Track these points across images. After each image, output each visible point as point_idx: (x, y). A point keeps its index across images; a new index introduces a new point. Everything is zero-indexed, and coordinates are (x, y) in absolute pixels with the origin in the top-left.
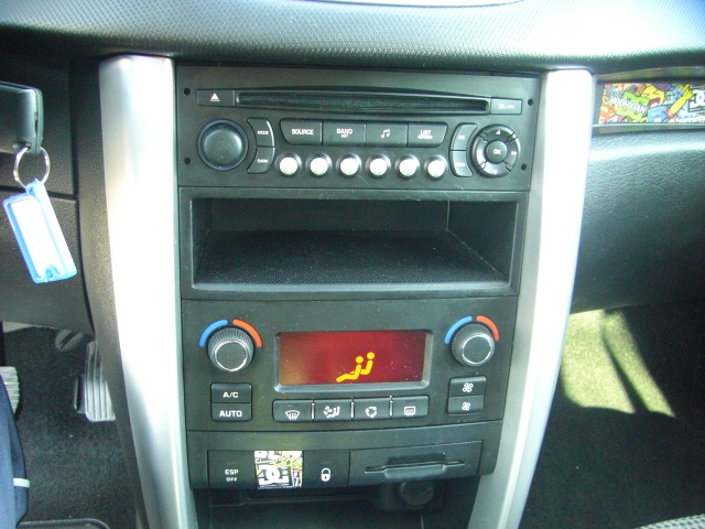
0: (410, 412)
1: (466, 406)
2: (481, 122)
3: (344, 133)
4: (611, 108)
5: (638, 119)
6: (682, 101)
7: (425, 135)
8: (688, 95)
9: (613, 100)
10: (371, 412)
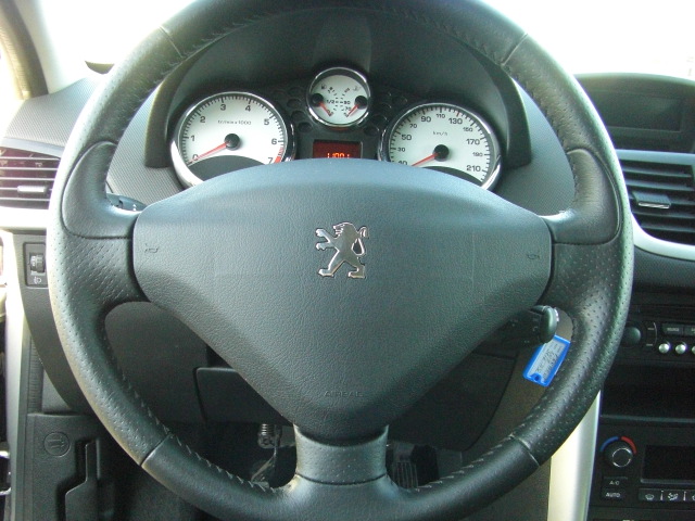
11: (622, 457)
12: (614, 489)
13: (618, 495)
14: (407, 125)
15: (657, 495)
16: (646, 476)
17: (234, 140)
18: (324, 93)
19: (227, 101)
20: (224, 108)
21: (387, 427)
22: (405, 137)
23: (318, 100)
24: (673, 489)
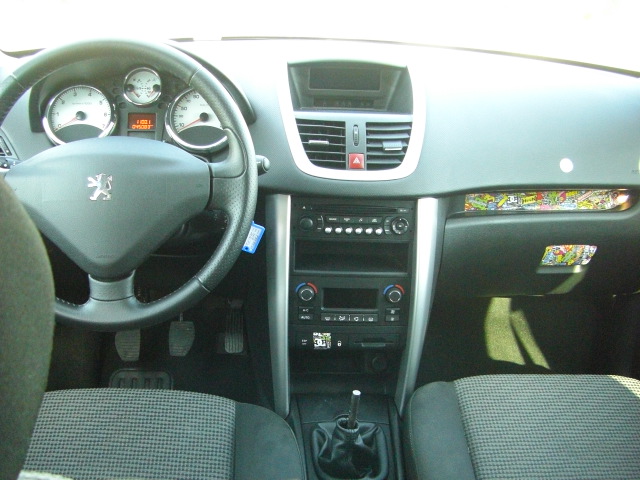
0: (371, 320)
1: (392, 319)
2: (395, 216)
3: (347, 220)
4: (470, 204)
5: (483, 209)
6: (503, 201)
7: (374, 220)
8: (506, 198)
9: (470, 201)
10: (356, 319)
11: (307, 294)
12: (305, 314)
13: (307, 317)
14: (184, 101)
15: (332, 317)
16: (325, 306)
17: (81, 115)
18: (134, 83)
19: (77, 91)
20: (75, 95)
21: (134, 272)
22: (184, 109)
23: (132, 88)
24: (342, 313)
